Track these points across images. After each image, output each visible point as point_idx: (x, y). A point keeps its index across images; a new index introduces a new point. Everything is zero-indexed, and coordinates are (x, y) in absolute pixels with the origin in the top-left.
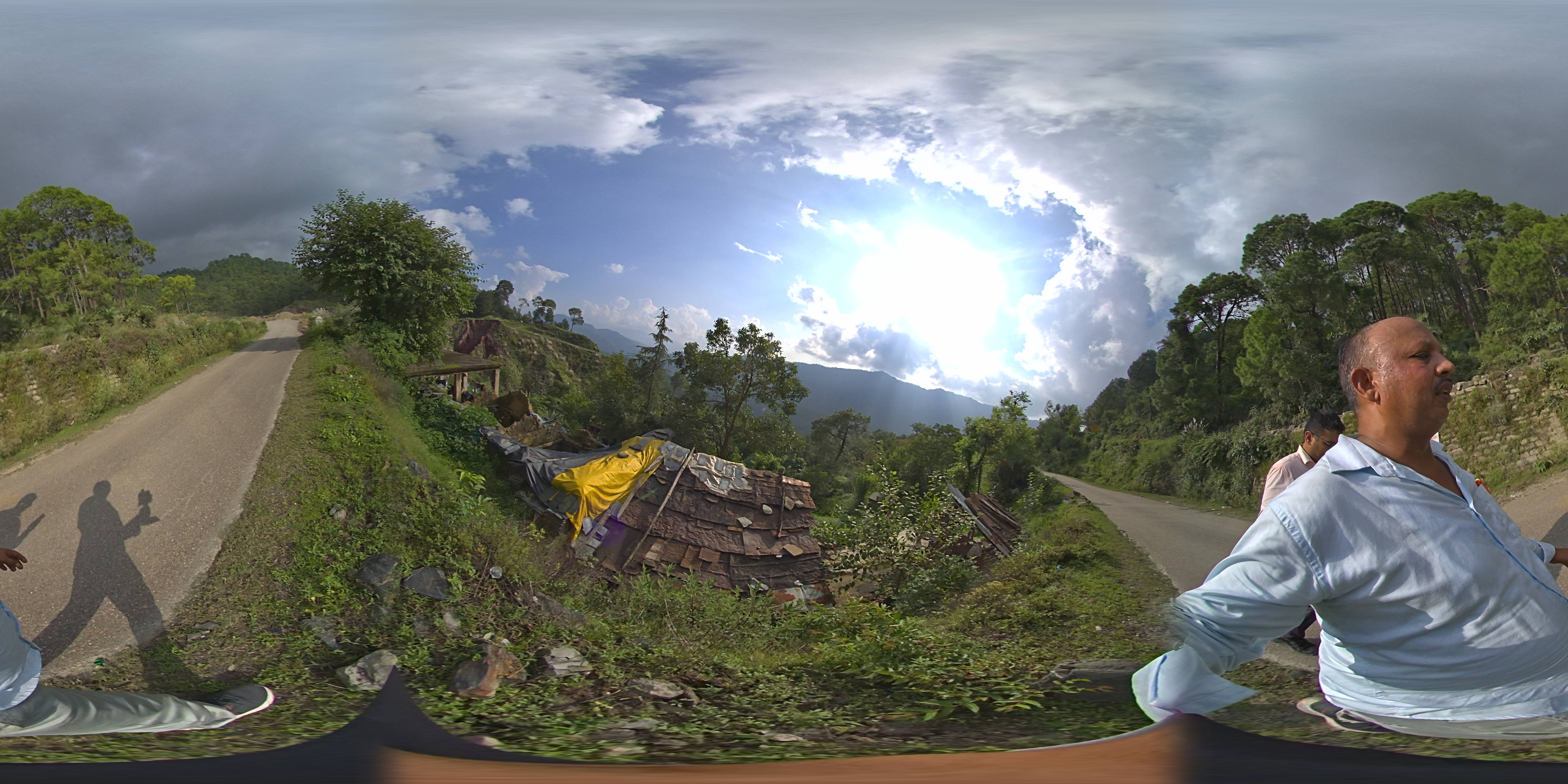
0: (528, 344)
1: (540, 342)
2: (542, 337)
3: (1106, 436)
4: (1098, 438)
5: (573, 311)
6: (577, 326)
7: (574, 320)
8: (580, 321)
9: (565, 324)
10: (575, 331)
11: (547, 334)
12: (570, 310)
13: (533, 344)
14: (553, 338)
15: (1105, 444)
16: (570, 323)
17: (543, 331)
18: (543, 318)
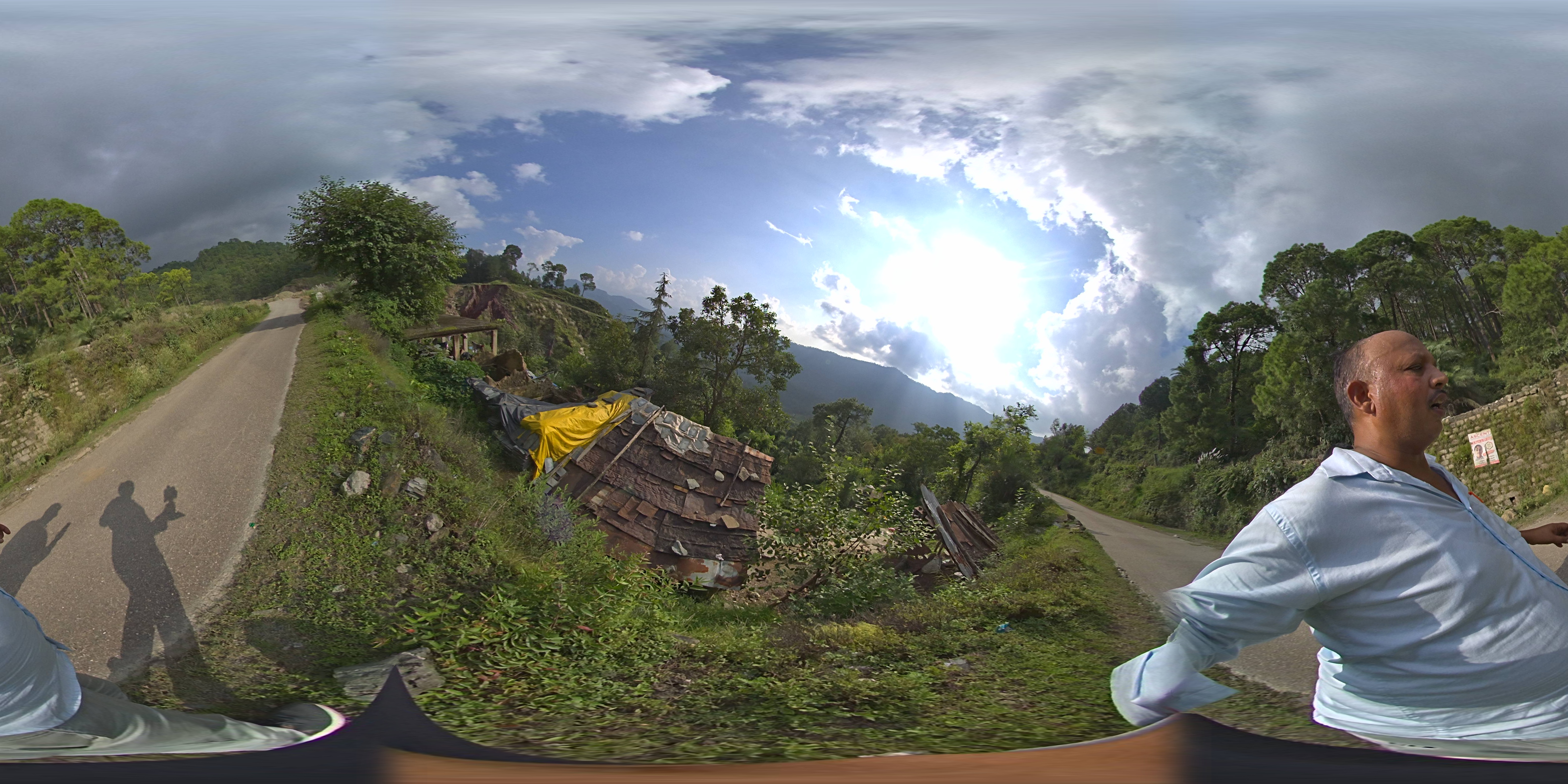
0: (536, 308)
1: (549, 307)
2: (552, 302)
3: (1110, 460)
4: (1102, 461)
5: (585, 276)
6: (589, 291)
7: (585, 285)
8: (592, 286)
9: (576, 289)
10: (584, 297)
11: (557, 298)
12: (581, 275)
13: (542, 309)
14: (562, 303)
15: (1109, 468)
16: (581, 288)
17: (553, 295)
18: (552, 283)
